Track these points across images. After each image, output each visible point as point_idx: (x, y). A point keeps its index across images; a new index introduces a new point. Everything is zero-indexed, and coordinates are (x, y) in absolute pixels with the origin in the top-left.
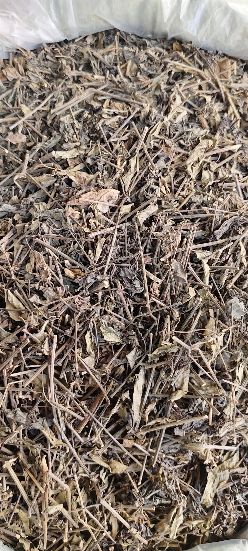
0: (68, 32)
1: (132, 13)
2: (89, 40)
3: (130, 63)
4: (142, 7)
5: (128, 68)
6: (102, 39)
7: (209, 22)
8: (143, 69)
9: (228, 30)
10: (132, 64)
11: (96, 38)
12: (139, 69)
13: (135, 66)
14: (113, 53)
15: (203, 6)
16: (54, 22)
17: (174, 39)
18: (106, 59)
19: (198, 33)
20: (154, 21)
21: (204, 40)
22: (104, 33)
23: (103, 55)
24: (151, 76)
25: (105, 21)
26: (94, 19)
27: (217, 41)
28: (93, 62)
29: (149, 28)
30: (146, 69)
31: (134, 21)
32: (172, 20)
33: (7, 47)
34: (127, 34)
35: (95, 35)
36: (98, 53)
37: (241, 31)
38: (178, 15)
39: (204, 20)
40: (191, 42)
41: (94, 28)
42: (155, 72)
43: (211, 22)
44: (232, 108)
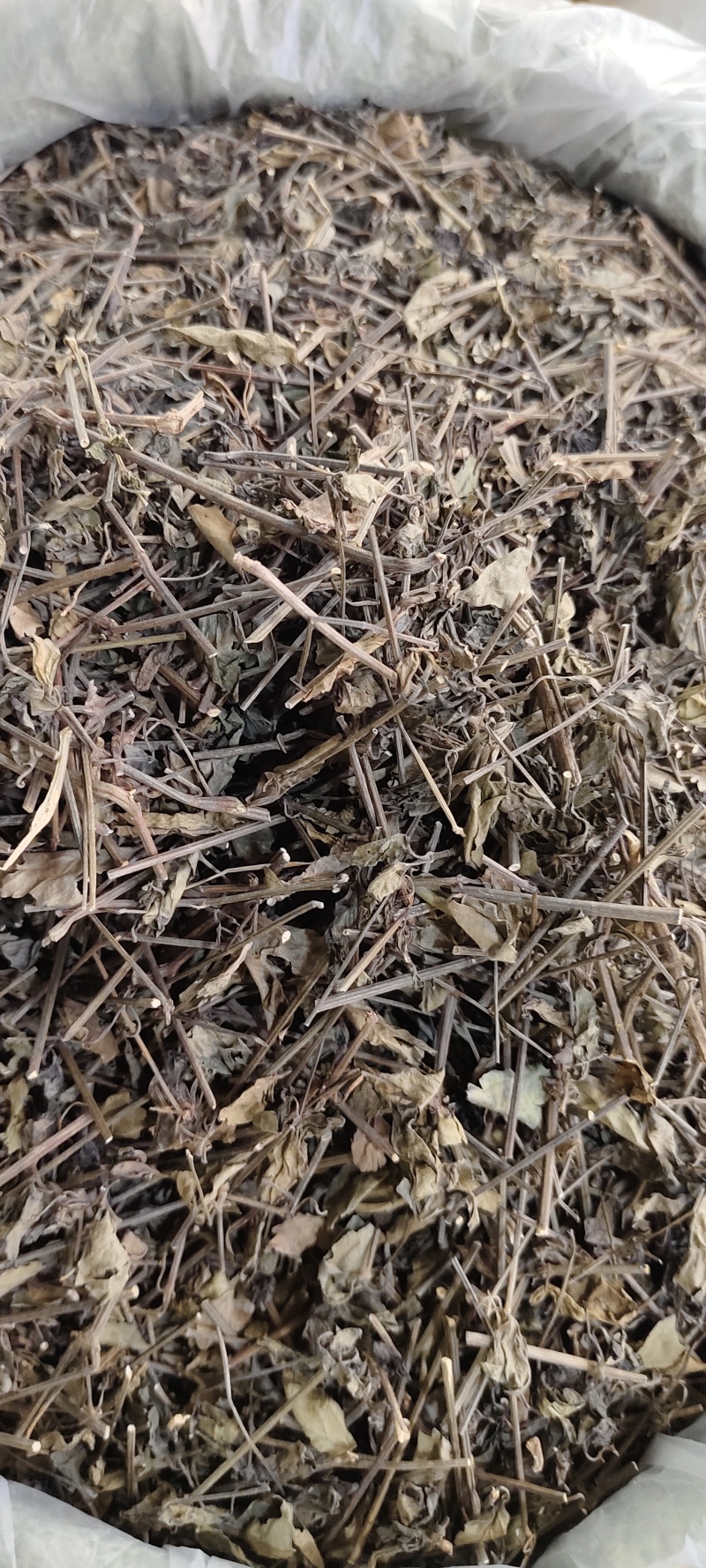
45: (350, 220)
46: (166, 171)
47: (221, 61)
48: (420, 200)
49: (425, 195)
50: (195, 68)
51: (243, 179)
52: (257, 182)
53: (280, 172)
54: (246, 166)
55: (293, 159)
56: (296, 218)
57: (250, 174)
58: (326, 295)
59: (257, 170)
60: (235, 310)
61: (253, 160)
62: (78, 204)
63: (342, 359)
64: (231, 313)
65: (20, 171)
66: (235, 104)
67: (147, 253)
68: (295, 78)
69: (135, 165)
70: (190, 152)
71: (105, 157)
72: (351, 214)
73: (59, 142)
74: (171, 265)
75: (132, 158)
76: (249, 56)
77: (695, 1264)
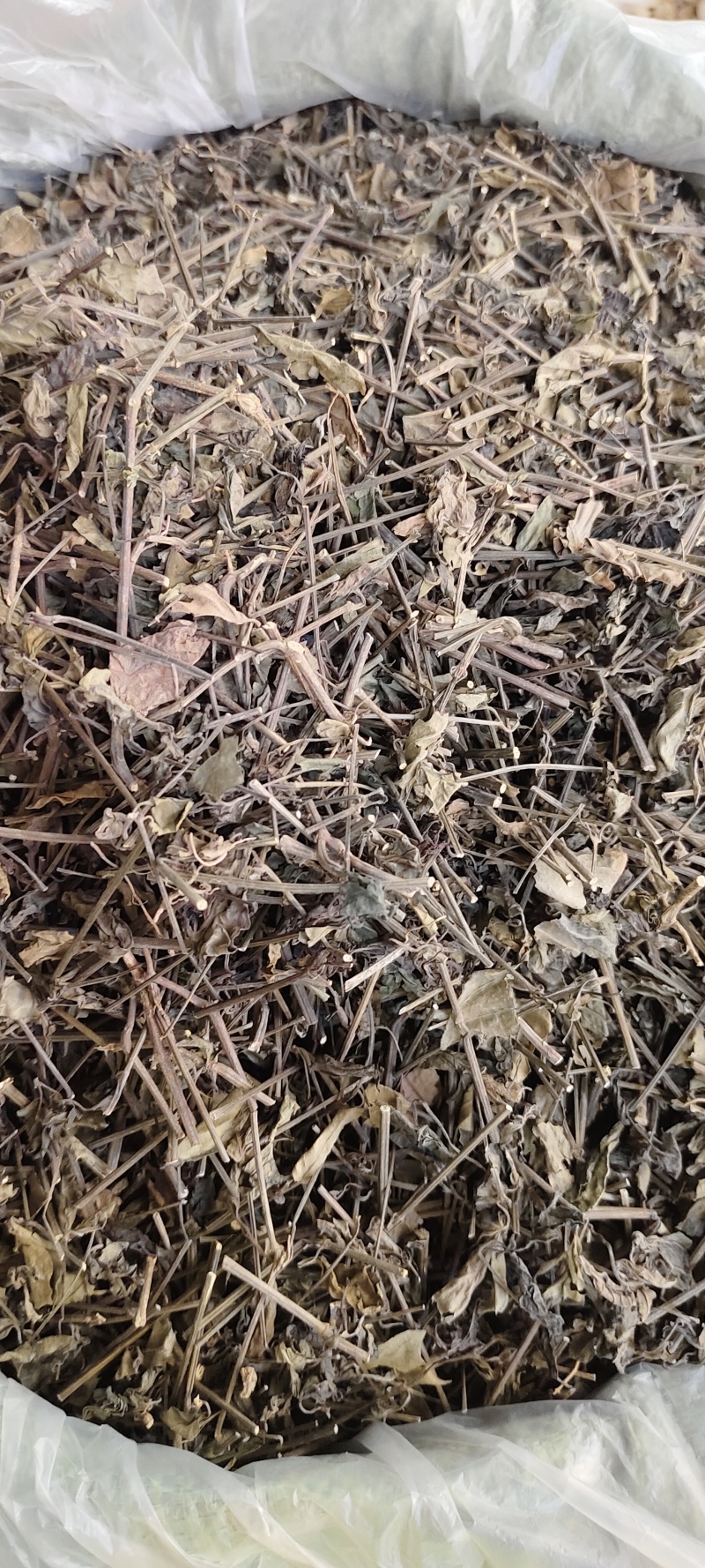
0: (235, 107)
1: (393, 56)
2: (289, 125)
3: (379, 168)
4: (417, 42)
5: (375, 181)
6: (321, 120)
7: (580, 74)
8: (412, 183)
9: (628, 95)
10: (385, 172)
11: (305, 121)
12: (402, 183)
13: (393, 175)
14: (342, 151)
15: (566, 36)
16: (204, 83)
17: (496, 121)
18: (324, 165)
19: (552, 101)
20: (447, 76)
21: (570, 119)
22: (325, 108)
23: (317, 158)
24: (428, 196)
25: (326, 80)
26: (298, 74)
27: (603, 123)
28: (291, 170)
29: (434, 93)
30: (418, 182)
31: (398, 79)
32: (488, 70)
33: (87, 144)
34: (381, 111)
35: (303, 113)
36: (308, 152)
37: (663, 96)
38: (504, 59)
39: (567, 69)
40: (536, 125)
41: (300, 96)
42: (439, 188)
43: (587, 75)
44: (638, 277)
45: (538, 257)
46: (397, 162)
47: (480, 69)
48: (617, 254)
49: (623, 249)
50: (456, 71)
51: (457, 190)
52: (468, 197)
53: (493, 192)
54: (464, 179)
55: (510, 183)
56: (485, 242)
57: (466, 187)
58: (475, 324)
59: (473, 185)
60: (382, 314)
61: (472, 175)
62: (310, 170)
63: (462, 388)
64: (377, 316)
65: (276, 125)
66: (486, 114)
67: (341, 235)
68: (544, 105)
69: (373, 148)
70: (425, 150)
71: (351, 134)
72: (540, 250)
73: (320, 107)
74: (358, 251)
75: (372, 141)
76: (508, 73)
77: (457, 1292)
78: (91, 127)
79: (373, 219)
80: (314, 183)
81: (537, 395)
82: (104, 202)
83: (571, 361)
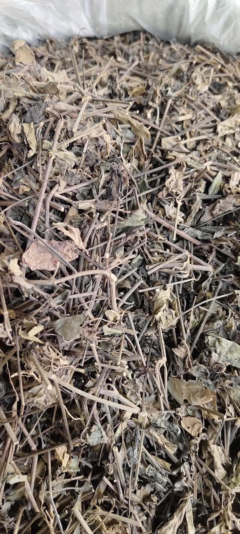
78: (42, 28)
79: (152, 67)
80: (126, 56)
81: (218, 134)
82: (44, 54)
83: (231, 123)
